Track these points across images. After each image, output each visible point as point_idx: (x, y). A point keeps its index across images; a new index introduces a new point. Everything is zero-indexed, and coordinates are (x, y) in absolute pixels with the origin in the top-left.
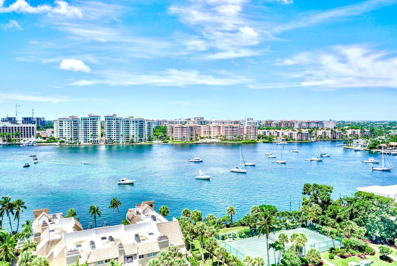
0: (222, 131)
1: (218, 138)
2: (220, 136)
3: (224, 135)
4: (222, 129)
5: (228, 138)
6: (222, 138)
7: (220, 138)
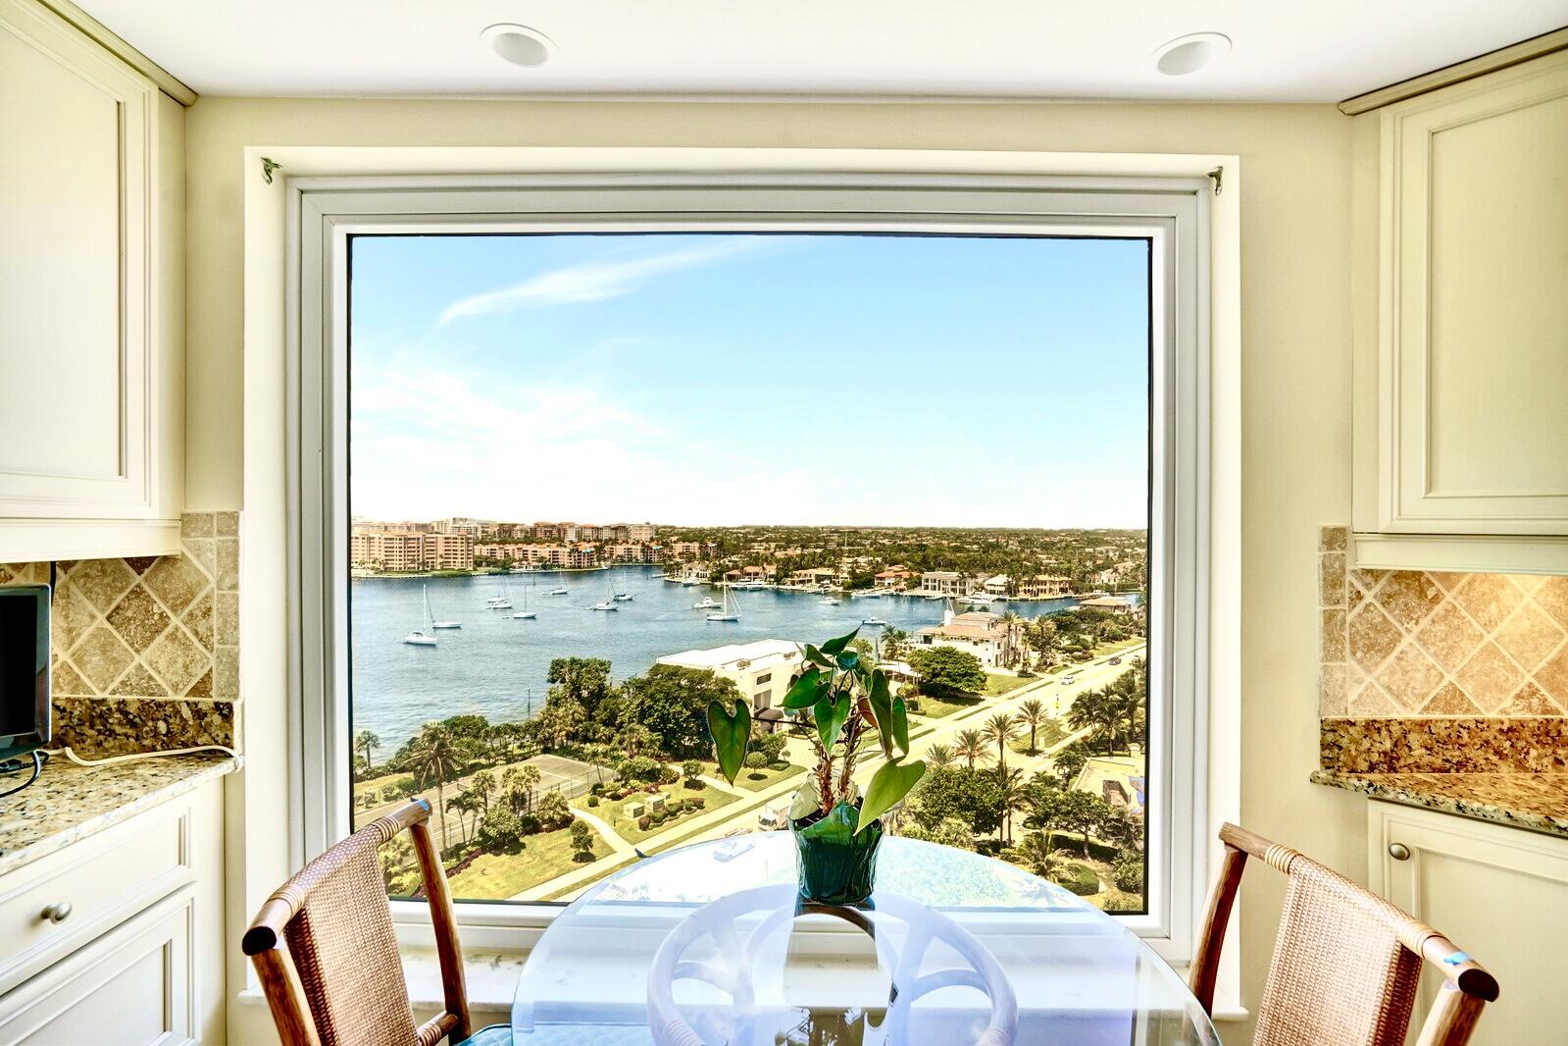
0: (376, 548)
1: (366, 565)
2: (371, 560)
3: (383, 558)
4: (377, 544)
5: (394, 566)
6: (377, 565)
7: (371, 565)
